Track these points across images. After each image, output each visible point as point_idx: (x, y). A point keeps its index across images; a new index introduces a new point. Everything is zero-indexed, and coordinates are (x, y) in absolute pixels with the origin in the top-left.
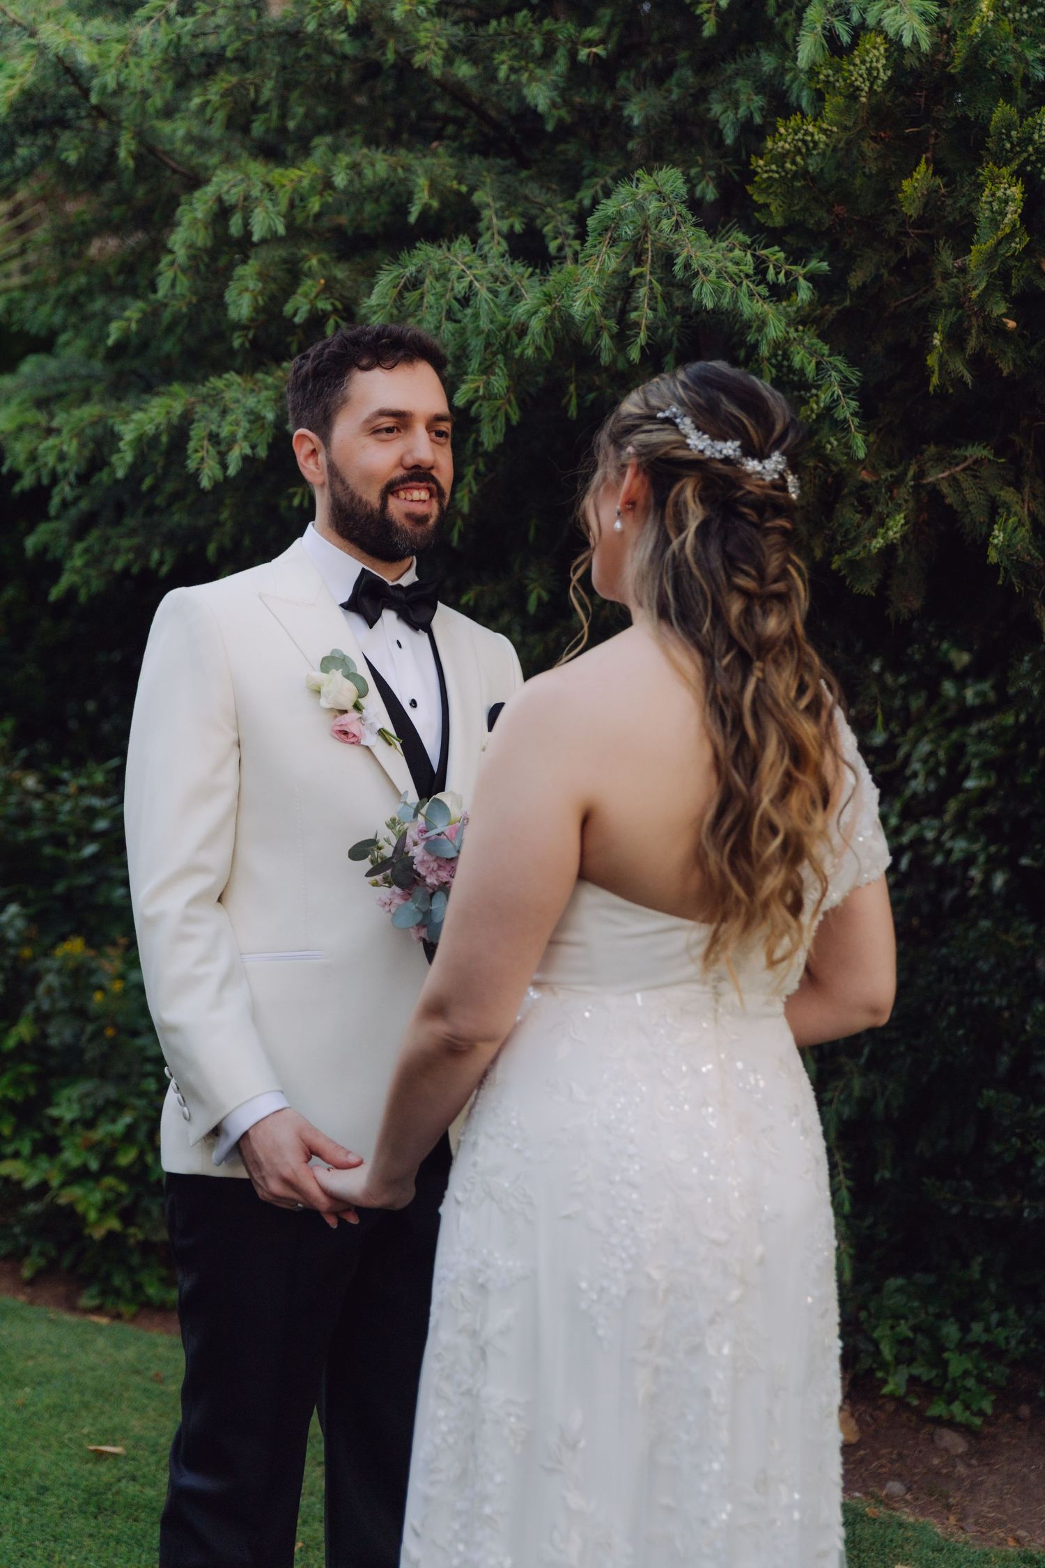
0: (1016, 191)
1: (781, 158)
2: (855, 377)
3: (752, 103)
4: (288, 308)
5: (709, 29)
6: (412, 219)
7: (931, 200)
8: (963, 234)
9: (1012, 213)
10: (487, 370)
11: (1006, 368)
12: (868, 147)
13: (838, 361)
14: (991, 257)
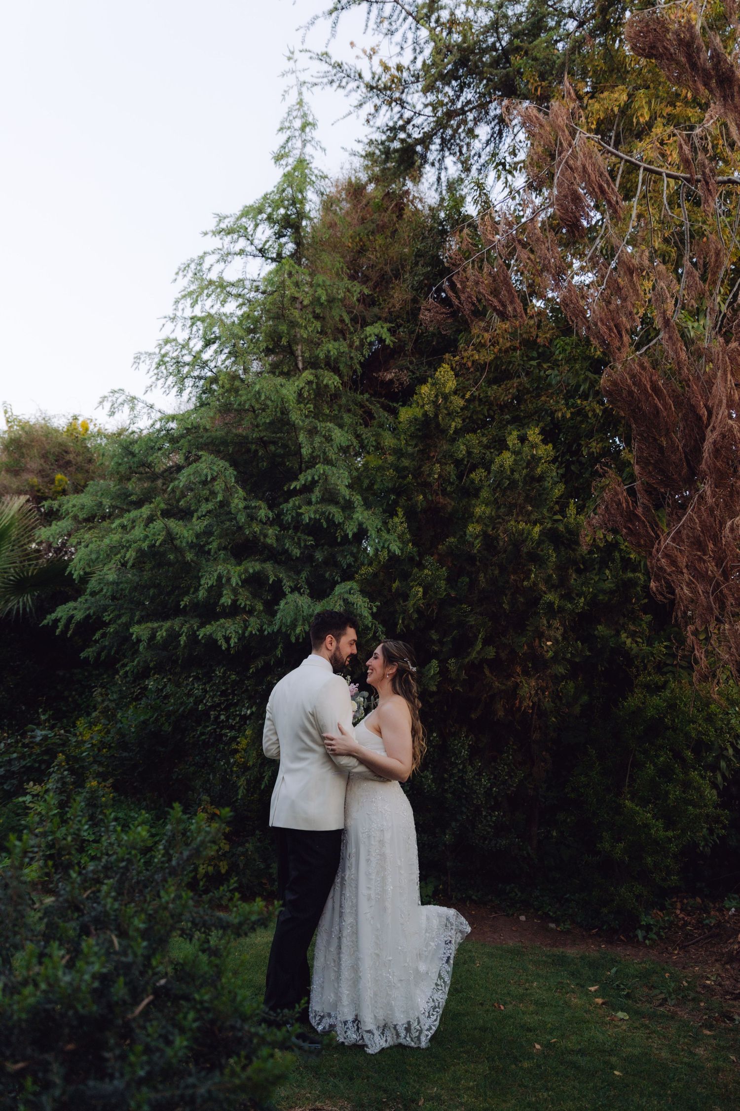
0: (421, 589)
1: (361, 575)
2: (384, 629)
3: (350, 559)
4: (238, 603)
5: (339, 540)
6: (271, 582)
7: (397, 589)
8: (406, 597)
9: (420, 594)
10: (303, 625)
11: (412, 627)
12: (382, 573)
13: (380, 626)
14: (414, 605)
